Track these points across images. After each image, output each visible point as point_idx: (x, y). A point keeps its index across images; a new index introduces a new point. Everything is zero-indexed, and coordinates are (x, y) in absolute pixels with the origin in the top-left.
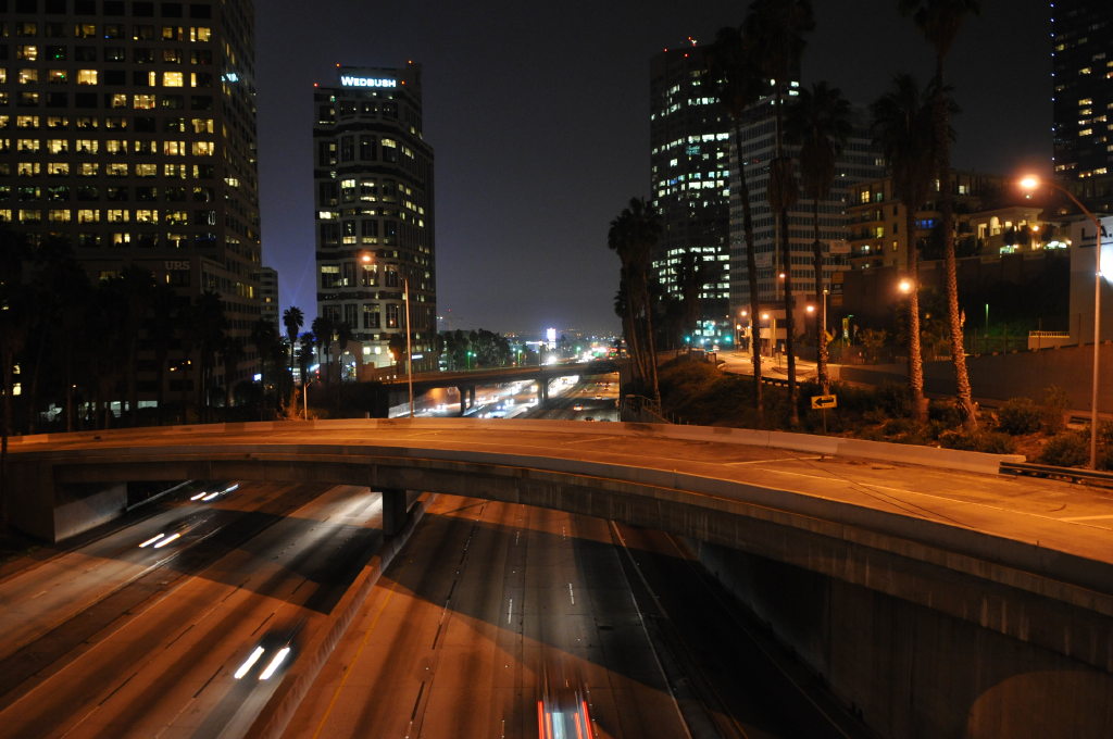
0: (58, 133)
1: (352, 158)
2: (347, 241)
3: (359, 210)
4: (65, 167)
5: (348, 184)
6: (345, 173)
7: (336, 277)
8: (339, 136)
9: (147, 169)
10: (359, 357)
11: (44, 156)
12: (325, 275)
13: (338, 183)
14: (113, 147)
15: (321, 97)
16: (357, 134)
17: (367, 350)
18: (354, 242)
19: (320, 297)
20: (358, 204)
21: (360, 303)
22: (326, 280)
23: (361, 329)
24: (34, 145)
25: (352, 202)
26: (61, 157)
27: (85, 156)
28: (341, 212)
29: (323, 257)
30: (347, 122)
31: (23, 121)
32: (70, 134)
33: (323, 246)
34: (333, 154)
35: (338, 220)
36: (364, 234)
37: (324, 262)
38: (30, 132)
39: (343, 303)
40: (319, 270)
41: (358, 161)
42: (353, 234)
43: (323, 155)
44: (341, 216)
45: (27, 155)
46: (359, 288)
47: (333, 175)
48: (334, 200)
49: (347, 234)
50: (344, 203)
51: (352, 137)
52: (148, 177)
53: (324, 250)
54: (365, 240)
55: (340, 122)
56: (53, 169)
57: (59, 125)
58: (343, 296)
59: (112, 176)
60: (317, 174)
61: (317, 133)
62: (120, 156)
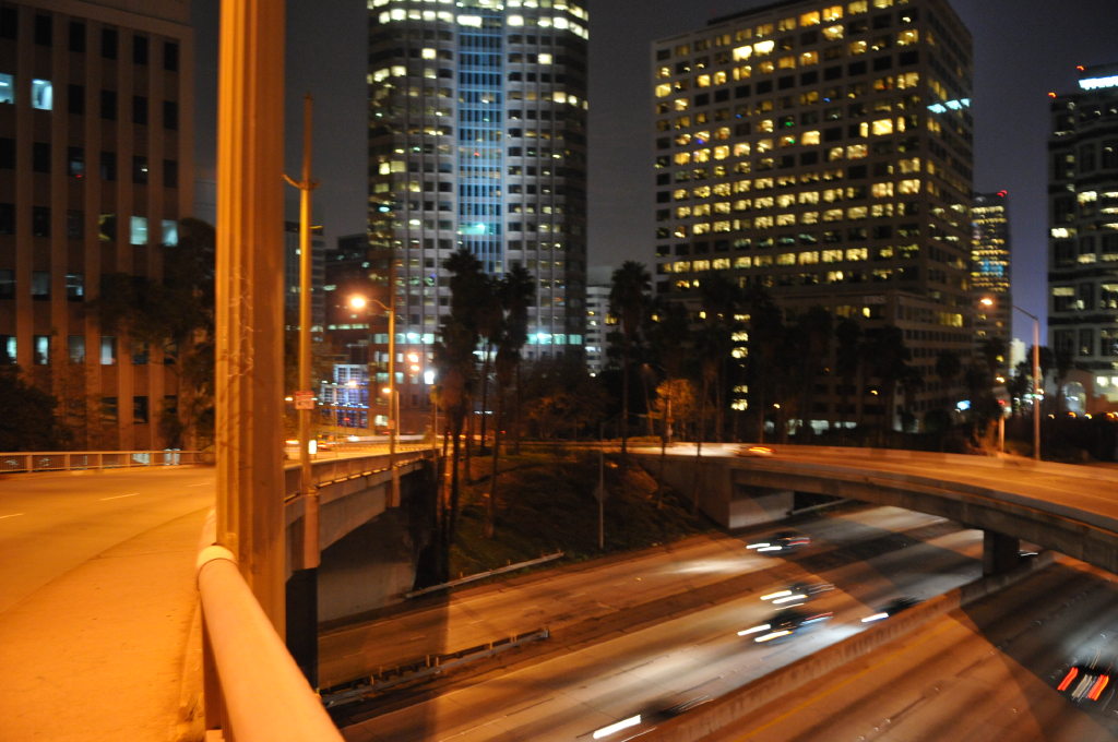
0: (788, 189)
1: (1092, 167)
2: (1085, 259)
3: (1099, 225)
4: (791, 218)
5: (1088, 196)
6: (1084, 185)
7: (1071, 300)
8: (1077, 146)
9: (858, 212)
10: (1089, 389)
11: (775, 211)
12: (1057, 299)
13: (1074, 197)
14: (830, 196)
15: (1057, 106)
16: (1097, 141)
17: (1102, 381)
18: (1093, 260)
19: (1052, 321)
20: (1098, 218)
21: (1096, 327)
22: (1059, 303)
23: (1098, 357)
24: (768, 202)
25: (1092, 215)
26: (790, 209)
27: (808, 206)
28: (1078, 228)
29: (1055, 279)
30: (1087, 129)
31: (761, 183)
32: (794, 189)
33: (1058, 266)
34: (1070, 166)
35: (1076, 237)
36: (1106, 250)
37: (1057, 283)
38: (766, 192)
39: (1078, 328)
40: (1050, 291)
41: (1099, 170)
42: (1092, 251)
43: (1059, 168)
44: (1079, 232)
45: (764, 212)
46: (1097, 311)
47: (1071, 188)
48: (1072, 215)
49: (1083, 252)
50: (1083, 217)
51: (1092, 146)
52: (860, 220)
53: (1060, 271)
54: (1107, 258)
55: (1080, 131)
56: (783, 220)
57: (789, 184)
58: (1077, 320)
59: (829, 222)
60: (1052, 190)
61: (1054, 145)
62: (837, 203)
